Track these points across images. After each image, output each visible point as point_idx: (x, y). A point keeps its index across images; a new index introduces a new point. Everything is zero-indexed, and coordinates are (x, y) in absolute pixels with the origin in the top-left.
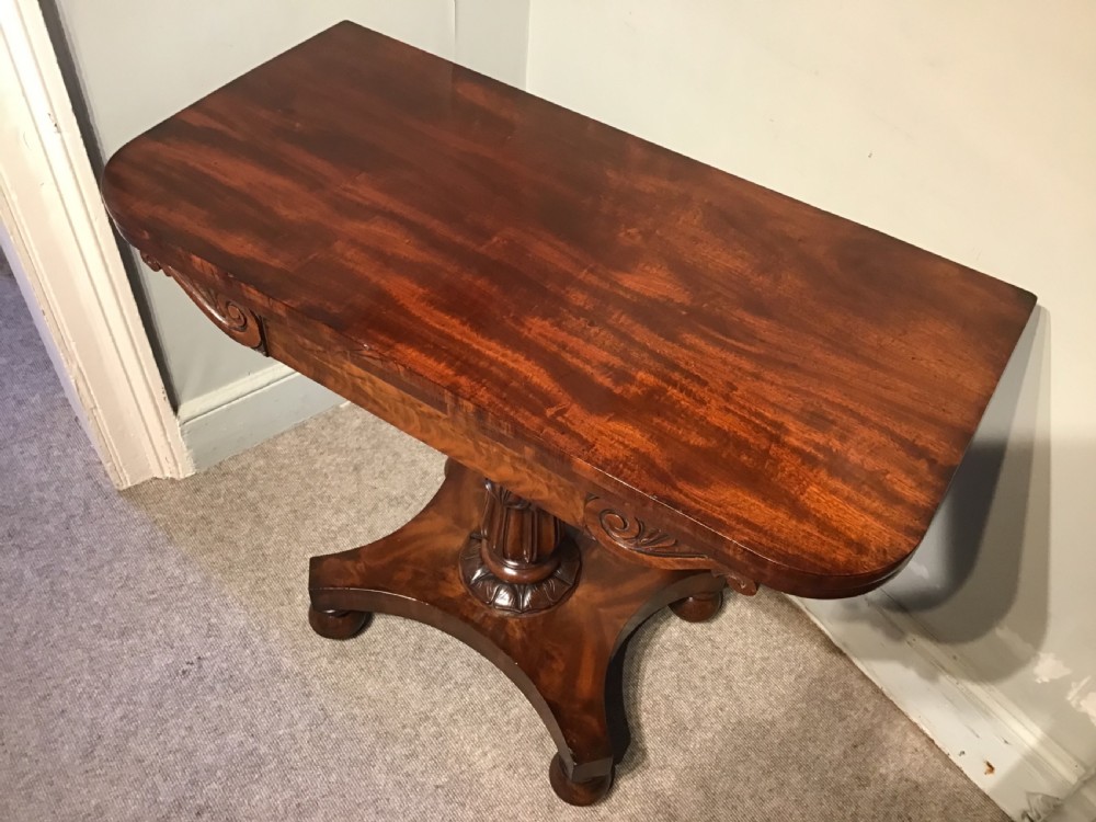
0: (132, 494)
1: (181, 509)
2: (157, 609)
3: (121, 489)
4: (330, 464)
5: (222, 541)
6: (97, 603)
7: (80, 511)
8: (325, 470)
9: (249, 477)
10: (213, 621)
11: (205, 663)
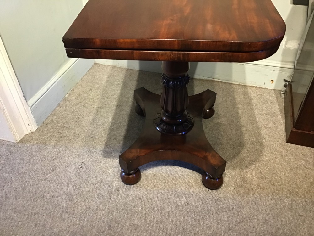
0: (22, 141)
1: (41, 137)
2: (58, 160)
3: (18, 142)
4: (75, 109)
5: (62, 137)
6: (37, 169)
7: (9, 153)
8: (76, 110)
9: (55, 122)
10: (78, 153)
11: (85, 162)
